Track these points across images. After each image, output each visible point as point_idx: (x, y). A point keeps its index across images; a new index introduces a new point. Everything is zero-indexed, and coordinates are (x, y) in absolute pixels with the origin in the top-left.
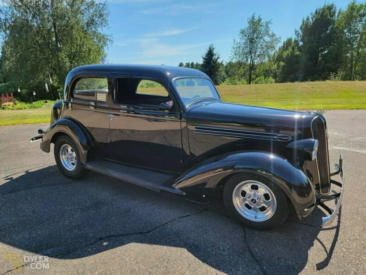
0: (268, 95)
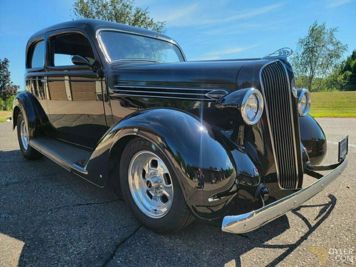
0: (323, 103)
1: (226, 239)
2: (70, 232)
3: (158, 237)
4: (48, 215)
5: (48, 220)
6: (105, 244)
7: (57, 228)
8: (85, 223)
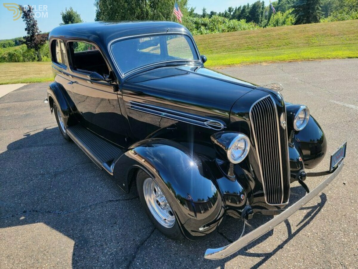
1: (218, 245)
2: (105, 232)
3: (167, 240)
4: (89, 213)
5: (89, 218)
6: (129, 246)
7: (96, 227)
8: (115, 223)
